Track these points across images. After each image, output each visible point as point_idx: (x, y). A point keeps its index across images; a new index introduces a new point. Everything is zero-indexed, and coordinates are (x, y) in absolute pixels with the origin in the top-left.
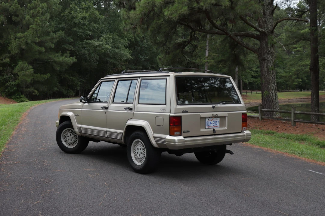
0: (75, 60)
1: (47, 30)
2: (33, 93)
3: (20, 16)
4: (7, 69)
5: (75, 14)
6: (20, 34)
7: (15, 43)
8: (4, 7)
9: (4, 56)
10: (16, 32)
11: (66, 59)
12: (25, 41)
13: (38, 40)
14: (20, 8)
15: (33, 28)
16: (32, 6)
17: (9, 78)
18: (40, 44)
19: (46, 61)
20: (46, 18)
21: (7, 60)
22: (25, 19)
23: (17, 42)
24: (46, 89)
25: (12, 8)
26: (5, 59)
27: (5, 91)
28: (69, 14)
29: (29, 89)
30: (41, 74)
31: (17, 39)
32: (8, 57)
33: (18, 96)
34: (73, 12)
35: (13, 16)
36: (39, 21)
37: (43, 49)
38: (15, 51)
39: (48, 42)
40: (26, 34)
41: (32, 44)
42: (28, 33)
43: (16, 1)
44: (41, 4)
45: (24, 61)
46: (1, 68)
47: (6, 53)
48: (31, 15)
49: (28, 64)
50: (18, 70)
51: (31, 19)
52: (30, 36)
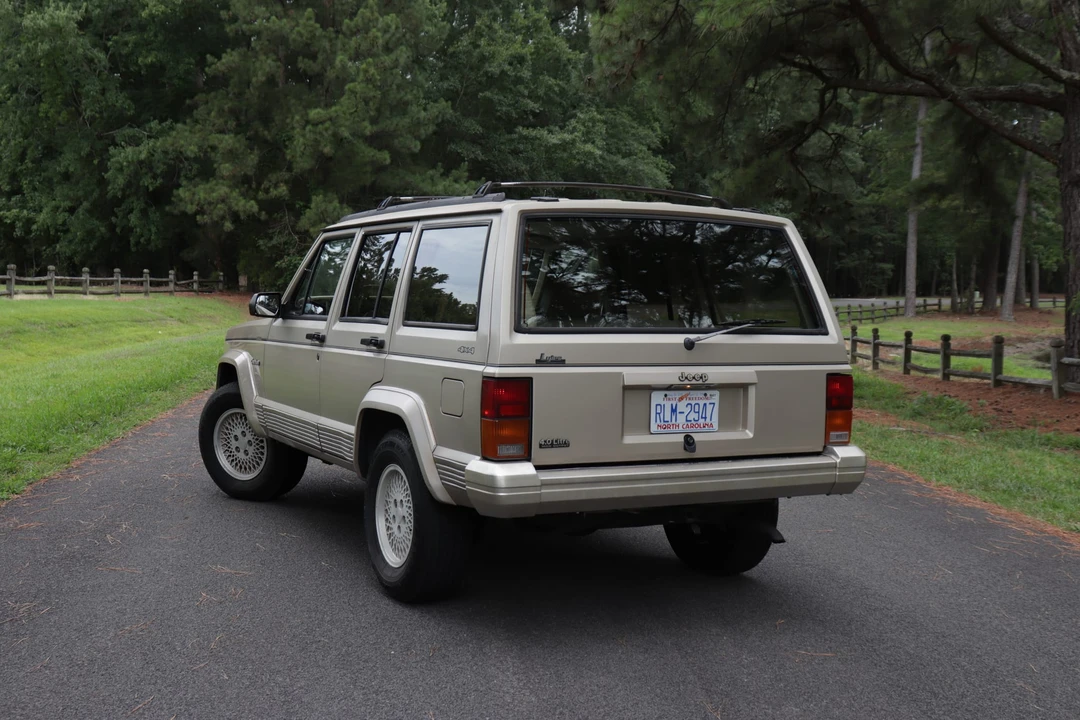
1: (401, 99)
3: (320, 57)
4: (282, 217)
5: (489, 48)
6: (318, 110)
7: (301, 140)
8: (275, 31)
9: (273, 177)
10: (310, 107)
11: (457, 186)
12: (330, 132)
13: (368, 129)
14: (319, 32)
15: (353, 92)
16: (356, 26)
17: (285, 243)
18: (378, 140)
20: (397, 60)
21: (280, 190)
22: (333, 67)
23: (308, 136)
25: (299, 33)
26: (276, 186)
27: (275, 285)
28: (470, 47)
31: (309, 127)
32: (286, 182)
34: (482, 42)
35: (300, 58)
36: (372, 70)
37: (385, 157)
38: (303, 164)
39: (402, 136)
40: (336, 111)
41: (355, 142)
42: (342, 106)
43: (310, 10)
44: (381, 19)
45: (330, 194)
46: (263, 216)
47: (281, 170)
48: (352, 52)
49: (341, 202)
50: (310, 219)
51: (350, 63)
52: (347, 116)
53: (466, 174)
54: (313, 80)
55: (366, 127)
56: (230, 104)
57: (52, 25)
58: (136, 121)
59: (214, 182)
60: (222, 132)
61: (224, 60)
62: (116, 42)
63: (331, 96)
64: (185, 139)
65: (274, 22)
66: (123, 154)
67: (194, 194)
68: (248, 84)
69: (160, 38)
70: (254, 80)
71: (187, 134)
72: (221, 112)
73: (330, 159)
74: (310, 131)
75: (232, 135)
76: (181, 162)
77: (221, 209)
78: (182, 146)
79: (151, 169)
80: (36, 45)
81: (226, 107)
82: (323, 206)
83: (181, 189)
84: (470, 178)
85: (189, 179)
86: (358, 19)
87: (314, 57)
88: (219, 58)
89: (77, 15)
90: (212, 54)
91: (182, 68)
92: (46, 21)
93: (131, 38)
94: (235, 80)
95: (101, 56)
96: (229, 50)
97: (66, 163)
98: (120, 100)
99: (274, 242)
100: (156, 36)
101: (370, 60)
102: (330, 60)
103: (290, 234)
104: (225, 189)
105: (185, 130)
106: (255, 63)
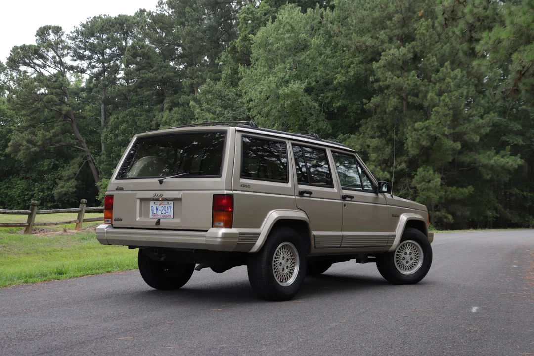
0: (520, 161)
1: (470, 114)
2: (445, 220)
3: (420, 96)
4: (405, 180)
6: (418, 123)
7: (410, 139)
8: (397, 84)
9: (399, 160)
10: (416, 121)
11: (502, 159)
12: (425, 134)
13: (447, 131)
14: (419, 82)
15: (437, 112)
16: (439, 77)
17: (406, 194)
19: (472, 165)
20: (462, 93)
21: (402, 166)
22: (427, 100)
23: (414, 137)
24: (468, 213)
25: (408, 84)
26: (400, 164)
29: (437, 213)
30: (458, 187)
31: (415, 132)
32: (406, 162)
35: (410, 97)
36: (447, 100)
37: (458, 146)
38: (413, 151)
39: (468, 134)
40: (429, 123)
41: (442, 139)
42: (432, 120)
43: (414, 71)
44: (452, 72)
45: (428, 167)
47: (403, 156)
48: (437, 91)
49: (434, 171)
50: (417, 181)
51: (435, 97)
52: (435, 125)
53: (509, 153)
54: (419, 107)
55: (445, 130)
56: (377, 123)
57: (292, 92)
58: (334, 135)
59: (369, 163)
60: (373, 138)
61: (372, 101)
62: (323, 97)
63: (427, 116)
64: (354, 142)
65: (395, 79)
68: (385, 112)
69: (344, 93)
70: (387, 110)
71: (355, 140)
72: (373, 127)
74: (415, 134)
75: (377, 139)
80: (284, 102)
81: (375, 125)
82: (423, 173)
84: (511, 155)
86: (440, 74)
87: (417, 96)
88: (370, 100)
89: (303, 86)
90: (366, 99)
91: (354, 107)
92: (288, 90)
93: (330, 94)
94: (378, 110)
95: (316, 105)
96: (374, 96)
98: (325, 125)
99: (401, 193)
100: (341, 92)
101: (446, 94)
102: (425, 97)
103: (408, 189)
104: (373, 167)
105: (355, 138)
106: (388, 101)
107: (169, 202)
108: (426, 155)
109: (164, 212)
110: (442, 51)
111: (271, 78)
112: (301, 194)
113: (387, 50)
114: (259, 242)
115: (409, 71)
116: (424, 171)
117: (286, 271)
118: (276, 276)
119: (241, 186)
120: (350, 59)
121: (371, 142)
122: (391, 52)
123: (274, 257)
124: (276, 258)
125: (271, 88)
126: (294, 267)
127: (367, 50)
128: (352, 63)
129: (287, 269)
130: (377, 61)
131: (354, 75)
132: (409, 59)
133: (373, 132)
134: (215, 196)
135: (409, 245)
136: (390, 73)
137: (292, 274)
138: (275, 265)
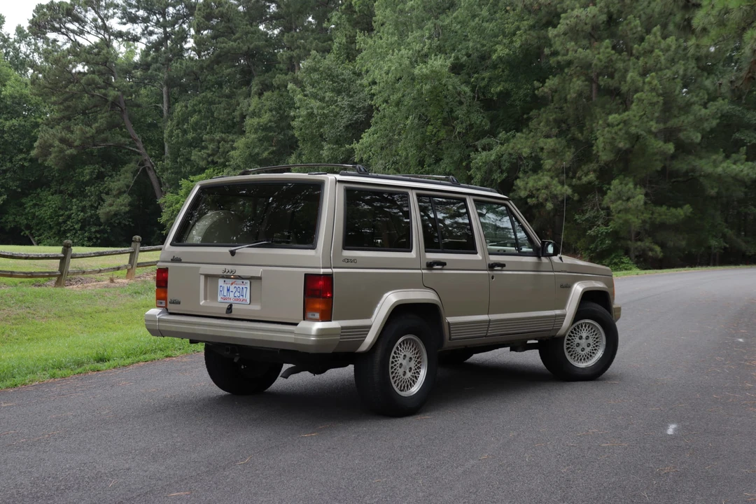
1: (689, 101)
2: (650, 253)
3: (617, 76)
4: (593, 197)
6: (613, 116)
7: (602, 138)
8: (583, 59)
9: (585, 168)
10: (610, 113)
12: (623, 131)
13: (654, 126)
14: (615, 56)
15: (641, 101)
16: (643, 49)
17: (595, 217)
18: (664, 135)
19: (690, 174)
20: (677, 72)
21: (589, 177)
22: (625, 81)
23: (607, 136)
24: (684, 243)
25: (599, 59)
26: (586, 174)
27: (588, 249)
29: (639, 243)
30: (669, 206)
31: (607, 129)
32: (595, 171)
33: (616, 260)
35: (601, 77)
36: (655, 82)
37: (670, 148)
38: (605, 157)
39: (685, 130)
40: (628, 115)
41: (647, 137)
42: (634, 111)
43: (607, 41)
44: (663, 41)
45: (627, 178)
46: (576, 197)
47: (591, 162)
48: (641, 70)
49: (635, 185)
50: (610, 198)
51: (638, 78)
52: (637, 118)
53: (745, 156)
54: (614, 93)
55: (652, 126)
56: (554, 116)
57: (432, 71)
58: (493, 133)
59: (541, 174)
60: (547, 136)
61: (546, 84)
62: (477, 79)
63: (625, 103)
64: (521, 144)
65: (581, 53)
66: (479, 158)
67: (527, 183)
68: (566, 100)
69: (506, 72)
70: (569, 97)
71: (522, 140)
72: (548, 122)
73: (628, 151)
74: (608, 132)
75: (554, 139)
76: (522, 160)
77: (544, 193)
78: (519, 149)
79: (500, 167)
80: (422, 87)
81: (551, 118)
82: (620, 187)
83: (518, 180)
84: (747, 160)
85: (525, 172)
86: (645, 45)
87: (611, 76)
88: (543, 82)
89: (449, 63)
90: (538, 80)
91: (522, 92)
92: (427, 69)
93: (487, 74)
94: (556, 98)
95: (467, 89)
96: (551, 77)
97: (444, 166)
98: (480, 119)
99: (587, 216)
100: (503, 71)
101: (653, 74)
102: (624, 77)
103: (598, 210)
104: (548, 178)
105: (522, 137)
106: (570, 84)
107: (245, 281)
108: (624, 162)
109: (237, 294)
110: (648, 11)
111: (403, 51)
112: (430, 265)
113: (569, 11)
114: (370, 338)
115: (600, 39)
116: (621, 184)
117: (409, 375)
118: (395, 383)
119: (344, 261)
120: (516, 23)
121: (546, 143)
122: (576, 12)
123: (391, 357)
124: (394, 357)
125: (403, 66)
126: (419, 368)
127: (540, 9)
128: (518, 28)
129: (410, 371)
130: (555, 26)
131: (521, 46)
132: (601, 22)
133: (548, 128)
134: (307, 276)
135: (585, 326)
136: (573, 43)
137: (416, 378)
138: (392, 367)
